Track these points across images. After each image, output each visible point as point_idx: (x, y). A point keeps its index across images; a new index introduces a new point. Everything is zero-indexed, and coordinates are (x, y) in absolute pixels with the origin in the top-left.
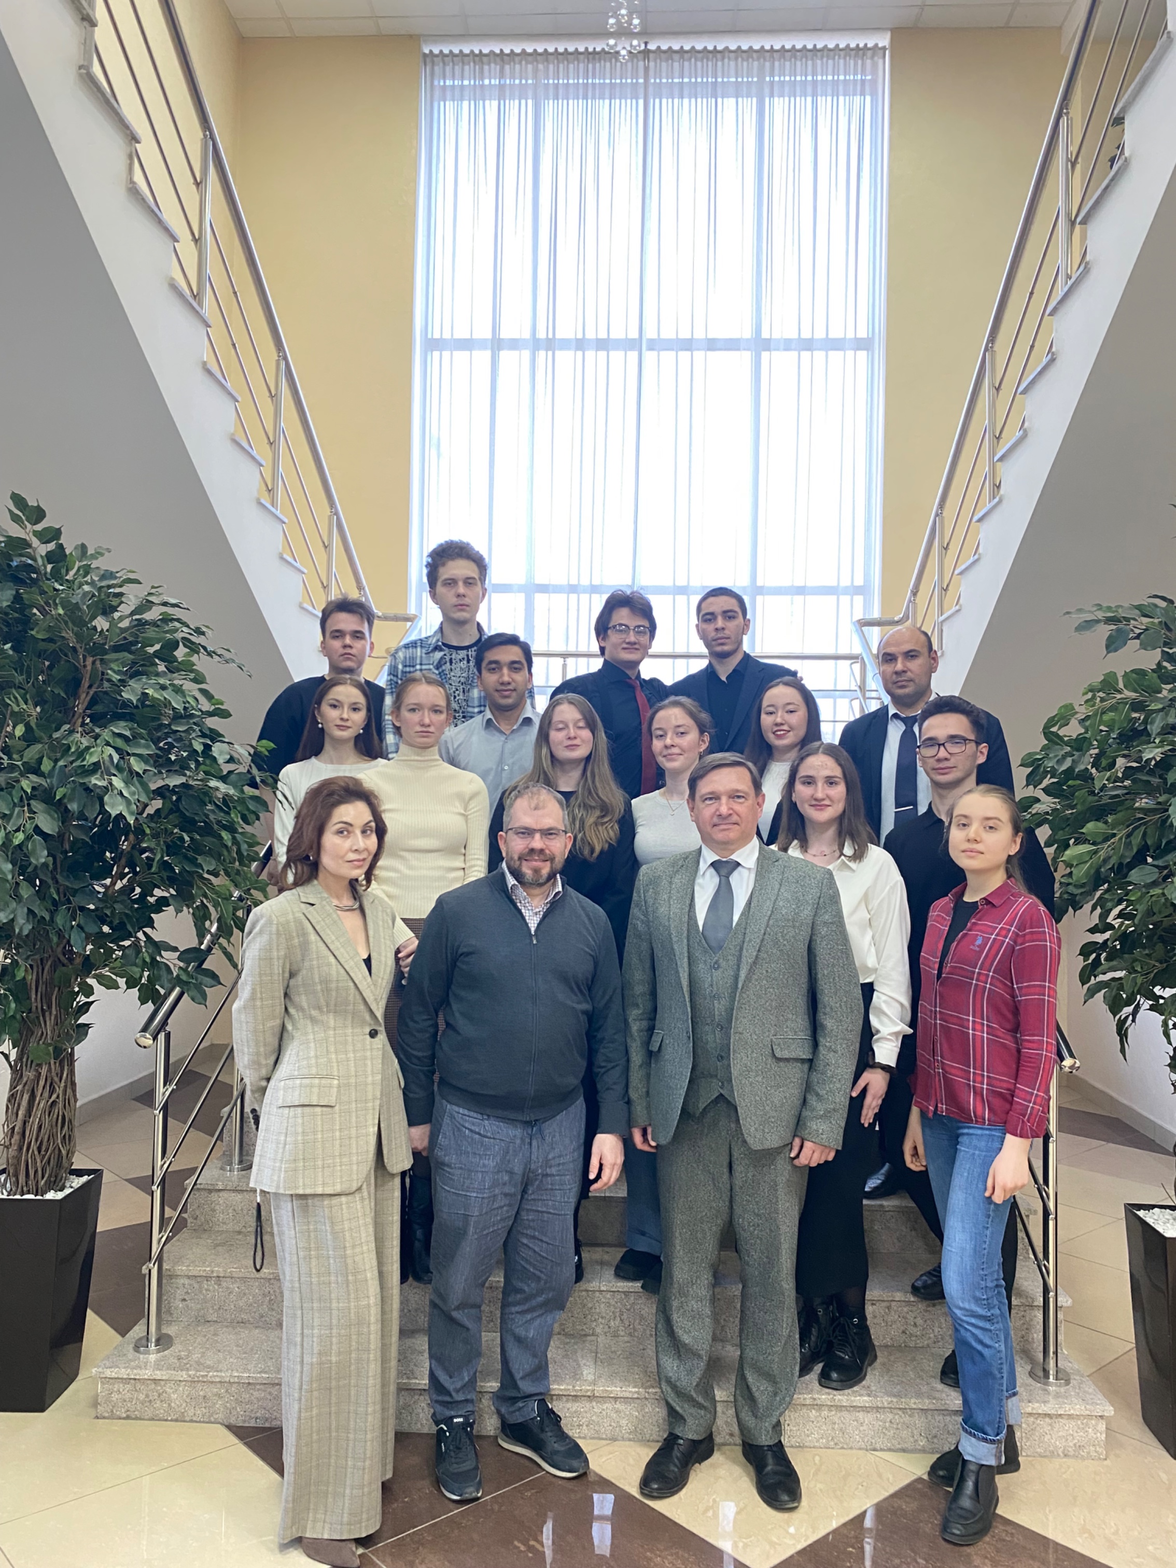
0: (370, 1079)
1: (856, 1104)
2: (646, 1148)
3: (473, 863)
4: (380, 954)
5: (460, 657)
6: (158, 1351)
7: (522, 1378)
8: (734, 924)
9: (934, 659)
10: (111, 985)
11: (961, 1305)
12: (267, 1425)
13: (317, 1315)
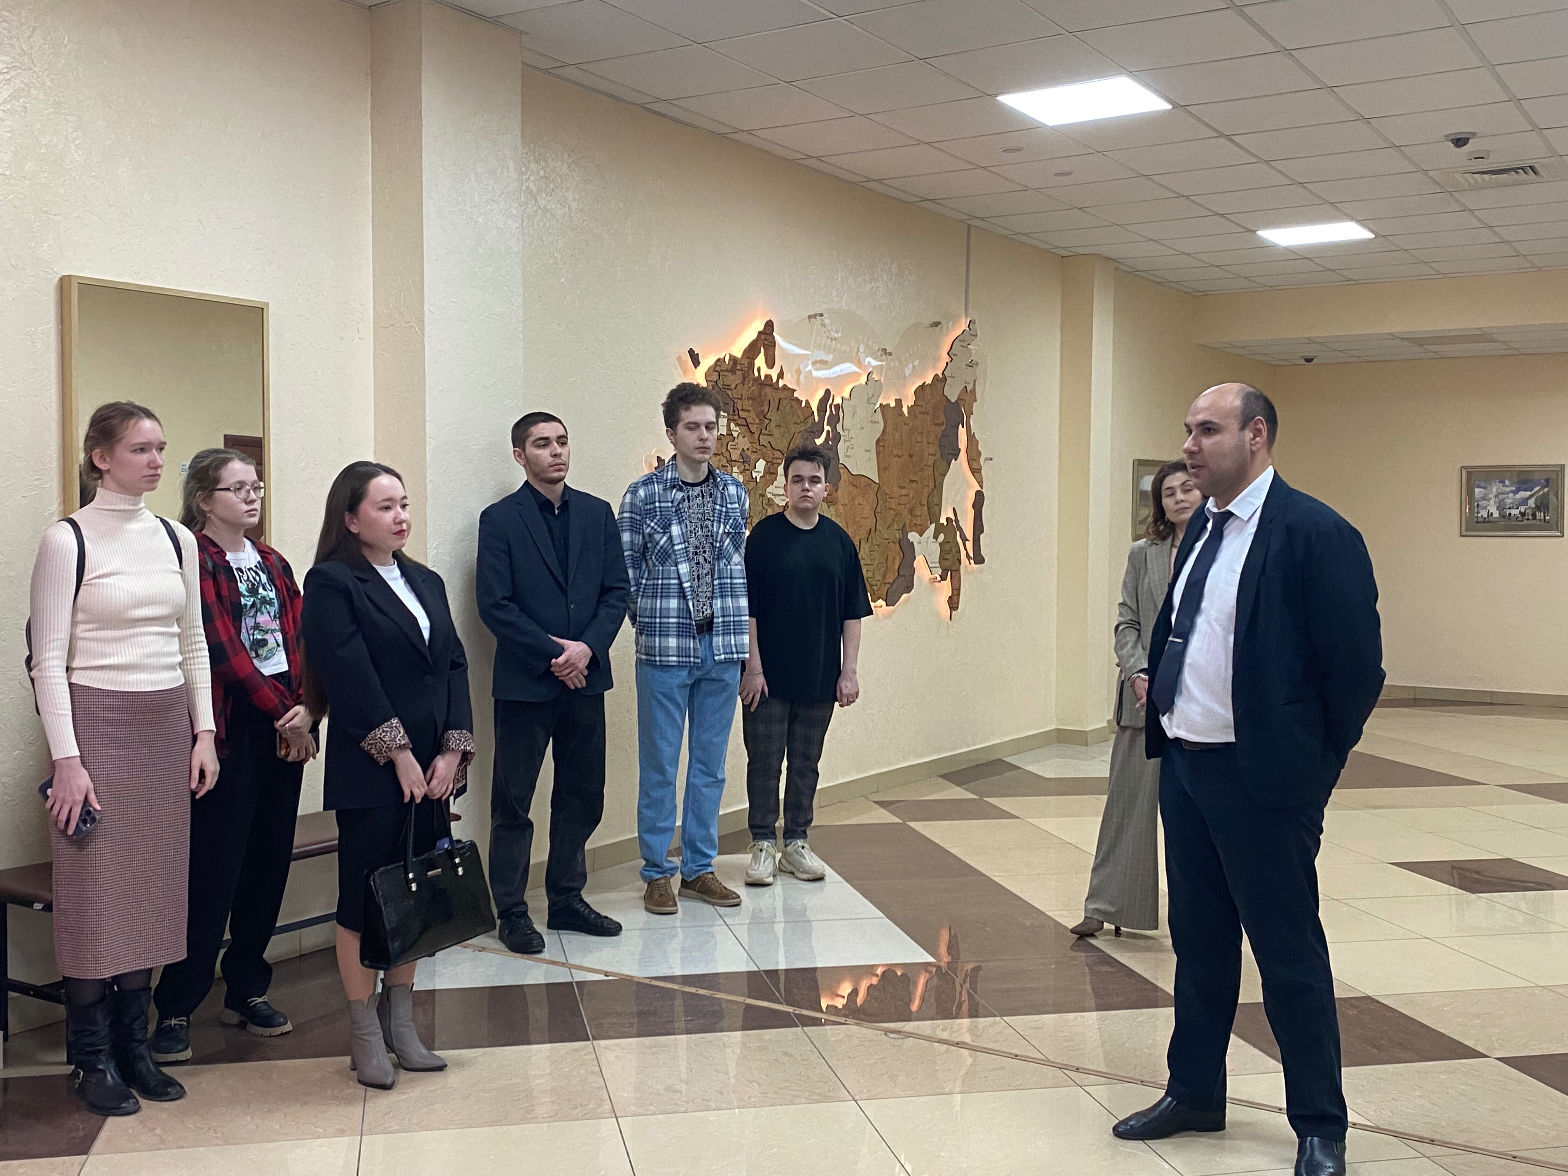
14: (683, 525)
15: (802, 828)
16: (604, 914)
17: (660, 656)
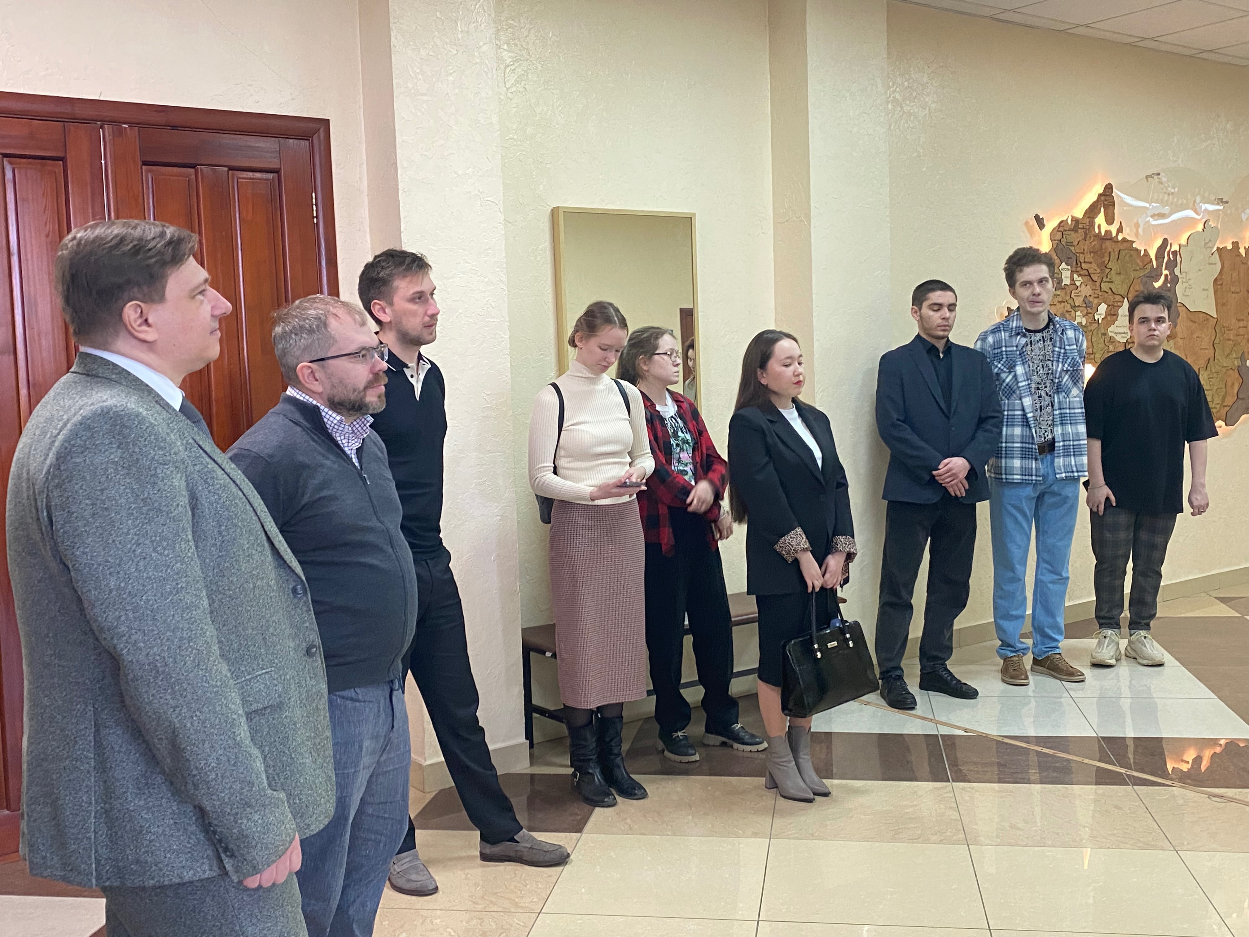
14: (1026, 366)
15: (1145, 621)
16: (964, 681)
17: (1006, 474)
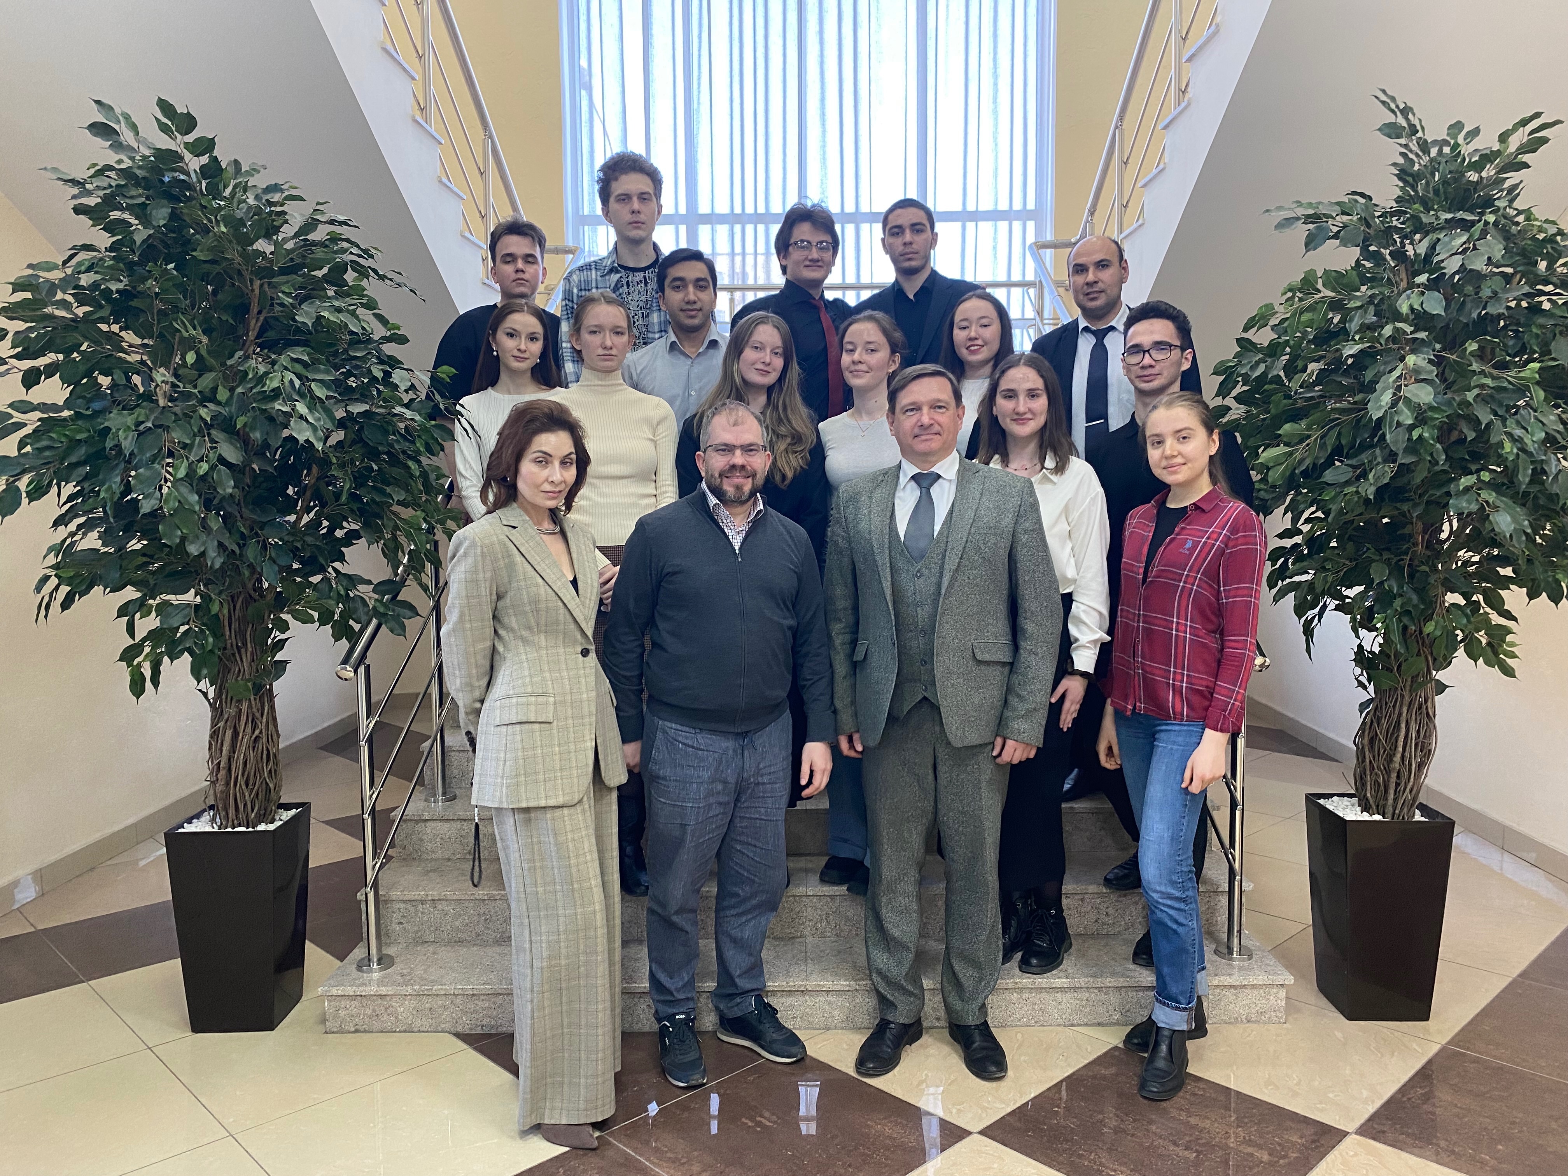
0: (585, 696)
1: (1055, 710)
2: (853, 754)
3: (664, 489)
4: (585, 576)
5: (638, 279)
6: (381, 970)
7: (739, 976)
8: (936, 534)
9: (1124, 268)
10: (306, 620)
11: (1158, 888)
12: (493, 1031)
13: (543, 922)
